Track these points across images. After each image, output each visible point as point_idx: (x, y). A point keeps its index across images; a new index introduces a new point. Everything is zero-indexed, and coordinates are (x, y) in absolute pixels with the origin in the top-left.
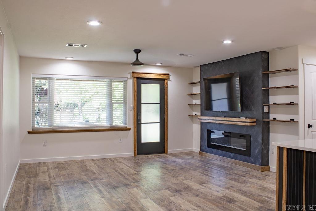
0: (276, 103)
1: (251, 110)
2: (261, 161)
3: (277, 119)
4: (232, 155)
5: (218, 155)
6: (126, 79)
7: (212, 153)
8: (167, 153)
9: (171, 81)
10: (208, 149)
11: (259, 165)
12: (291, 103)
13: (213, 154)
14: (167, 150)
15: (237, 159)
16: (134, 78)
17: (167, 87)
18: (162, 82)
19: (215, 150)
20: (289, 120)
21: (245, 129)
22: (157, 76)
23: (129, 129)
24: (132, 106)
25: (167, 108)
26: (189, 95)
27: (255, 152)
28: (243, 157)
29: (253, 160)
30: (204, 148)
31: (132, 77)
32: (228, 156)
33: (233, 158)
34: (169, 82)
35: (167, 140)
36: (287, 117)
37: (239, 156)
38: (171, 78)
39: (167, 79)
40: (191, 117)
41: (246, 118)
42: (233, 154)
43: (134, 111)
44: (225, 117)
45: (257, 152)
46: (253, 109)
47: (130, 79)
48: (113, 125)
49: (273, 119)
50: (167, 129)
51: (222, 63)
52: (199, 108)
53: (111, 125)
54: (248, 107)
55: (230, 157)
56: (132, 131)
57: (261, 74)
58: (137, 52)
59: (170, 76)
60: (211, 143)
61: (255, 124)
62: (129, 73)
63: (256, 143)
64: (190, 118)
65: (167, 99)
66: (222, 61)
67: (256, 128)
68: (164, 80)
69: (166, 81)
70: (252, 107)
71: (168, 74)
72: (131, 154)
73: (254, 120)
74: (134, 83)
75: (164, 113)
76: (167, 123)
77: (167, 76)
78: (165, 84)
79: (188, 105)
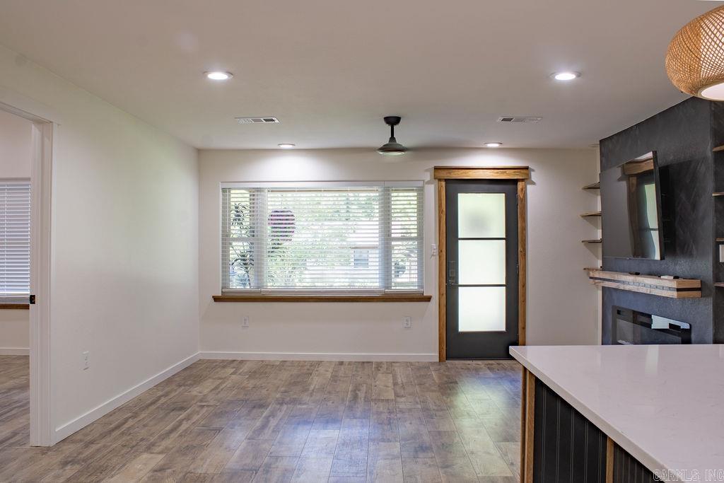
1: (691, 256)
6: (420, 184)
9: (533, 183)
16: (440, 180)
17: (524, 200)
18: (509, 187)
22: (497, 173)
23: (428, 299)
24: (435, 245)
25: (525, 249)
26: (583, 216)
31: (435, 179)
34: (529, 187)
35: (524, 328)
38: (534, 176)
39: (523, 180)
41: (675, 278)
43: (440, 257)
44: (637, 274)
46: (695, 252)
47: (428, 183)
48: (393, 288)
50: (524, 301)
51: (637, 132)
53: (387, 288)
54: (686, 246)
56: (434, 304)
57: (709, 154)
58: (393, 121)
59: (533, 173)
60: (620, 341)
61: (697, 294)
62: (427, 170)
65: (524, 229)
67: (702, 307)
68: (515, 182)
69: (520, 185)
71: (527, 168)
72: (434, 355)
73: (695, 283)
74: (440, 192)
75: (518, 263)
76: (524, 286)
77: (525, 171)
78: (519, 192)
79: (583, 242)
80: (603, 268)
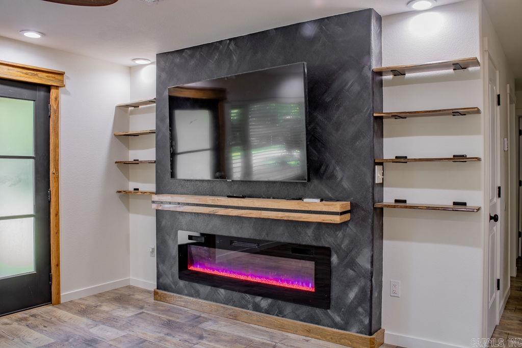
0: (406, 157)
1: (332, 177)
2: (367, 321)
3: (409, 203)
4: (265, 303)
5: (217, 302)
7: (197, 295)
8: (58, 302)
9: (67, 93)
10: (182, 283)
11: (361, 332)
12: (460, 159)
13: (200, 298)
14: (58, 293)
15: (280, 313)
17: (57, 111)
18: (41, 94)
19: (205, 289)
20: (450, 203)
21: (310, 232)
22: (26, 74)
25: (57, 170)
26: (117, 136)
27: (347, 295)
28: (304, 310)
29: (338, 319)
30: (168, 281)
32: (250, 306)
33: (267, 312)
34: (63, 97)
35: (58, 265)
36: (445, 197)
37: (289, 307)
38: (69, 85)
39: (57, 87)
40: (124, 194)
41: (322, 200)
42: (270, 301)
44: (243, 197)
45: (352, 295)
46: (339, 174)
49: (396, 201)
50: (58, 233)
51: (232, 46)
52: (152, 171)
54: (323, 168)
55: (257, 308)
57: (370, 74)
59: (67, 80)
60: (192, 268)
61: (347, 217)
63: (351, 272)
64: (120, 197)
65: (57, 146)
66: (230, 40)
67: (352, 229)
68: (48, 88)
69: (53, 92)
70: (338, 168)
71: (62, 74)
73: (346, 205)
75: (49, 187)
76: (57, 214)
77: (59, 77)
78: (52, 102)
79: (116, 162)
80: (159, 192)
